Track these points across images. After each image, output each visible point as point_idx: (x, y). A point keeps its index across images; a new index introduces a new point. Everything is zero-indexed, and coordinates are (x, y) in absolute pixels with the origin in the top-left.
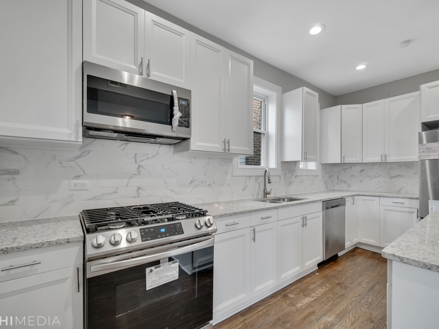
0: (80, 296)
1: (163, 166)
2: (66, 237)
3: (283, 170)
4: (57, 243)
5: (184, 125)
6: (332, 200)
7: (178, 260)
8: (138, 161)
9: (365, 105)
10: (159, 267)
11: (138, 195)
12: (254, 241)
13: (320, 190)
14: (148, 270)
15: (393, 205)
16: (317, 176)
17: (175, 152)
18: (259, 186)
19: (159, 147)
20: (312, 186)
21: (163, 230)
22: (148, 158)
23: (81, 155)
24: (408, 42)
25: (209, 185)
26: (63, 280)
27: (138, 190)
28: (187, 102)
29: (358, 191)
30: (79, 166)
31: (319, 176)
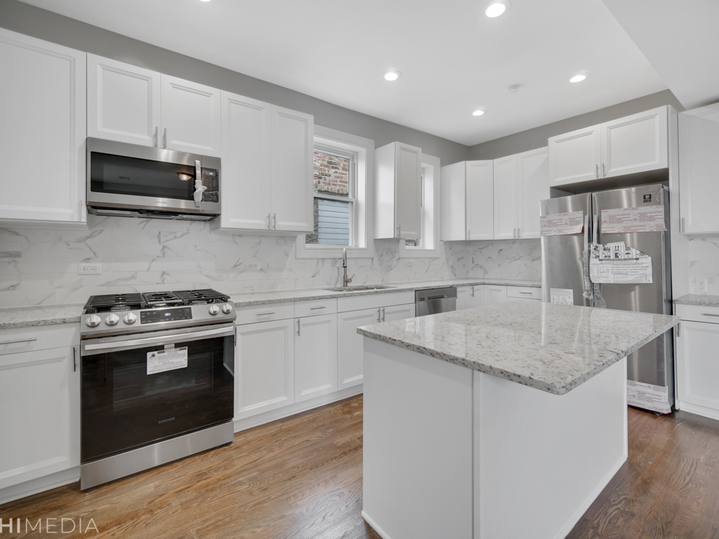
0: (77, 376)
1: (196, 247)
2: (63, 317)
3: (377, 250)
4: (52, 322)
5: (211, 199)
6: (433, 289)
7: (187, 347)
8: (162, 240)
9: (497, 161)
10: (164, 352)
11: (163, 281)
12: (299, 335)
13: (442, 278)
14: (149, 354)
15: (521, 295)
16: (436, 258)
17: (211, 230)
18: (338, 272)
19: (190, 224)
20: (427, 272)
21: (167, 314)
22: (176, 237)
23: (91, 235)
24: (516, 86)
25: (261, 270)
26: (60, 359)
27: (162, 275)
28: (215, 173)
29: (497, 279)
30: (90, 248)
31: (439, 258)
